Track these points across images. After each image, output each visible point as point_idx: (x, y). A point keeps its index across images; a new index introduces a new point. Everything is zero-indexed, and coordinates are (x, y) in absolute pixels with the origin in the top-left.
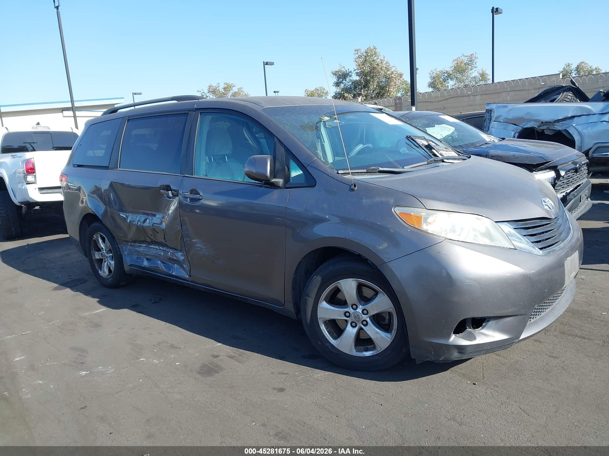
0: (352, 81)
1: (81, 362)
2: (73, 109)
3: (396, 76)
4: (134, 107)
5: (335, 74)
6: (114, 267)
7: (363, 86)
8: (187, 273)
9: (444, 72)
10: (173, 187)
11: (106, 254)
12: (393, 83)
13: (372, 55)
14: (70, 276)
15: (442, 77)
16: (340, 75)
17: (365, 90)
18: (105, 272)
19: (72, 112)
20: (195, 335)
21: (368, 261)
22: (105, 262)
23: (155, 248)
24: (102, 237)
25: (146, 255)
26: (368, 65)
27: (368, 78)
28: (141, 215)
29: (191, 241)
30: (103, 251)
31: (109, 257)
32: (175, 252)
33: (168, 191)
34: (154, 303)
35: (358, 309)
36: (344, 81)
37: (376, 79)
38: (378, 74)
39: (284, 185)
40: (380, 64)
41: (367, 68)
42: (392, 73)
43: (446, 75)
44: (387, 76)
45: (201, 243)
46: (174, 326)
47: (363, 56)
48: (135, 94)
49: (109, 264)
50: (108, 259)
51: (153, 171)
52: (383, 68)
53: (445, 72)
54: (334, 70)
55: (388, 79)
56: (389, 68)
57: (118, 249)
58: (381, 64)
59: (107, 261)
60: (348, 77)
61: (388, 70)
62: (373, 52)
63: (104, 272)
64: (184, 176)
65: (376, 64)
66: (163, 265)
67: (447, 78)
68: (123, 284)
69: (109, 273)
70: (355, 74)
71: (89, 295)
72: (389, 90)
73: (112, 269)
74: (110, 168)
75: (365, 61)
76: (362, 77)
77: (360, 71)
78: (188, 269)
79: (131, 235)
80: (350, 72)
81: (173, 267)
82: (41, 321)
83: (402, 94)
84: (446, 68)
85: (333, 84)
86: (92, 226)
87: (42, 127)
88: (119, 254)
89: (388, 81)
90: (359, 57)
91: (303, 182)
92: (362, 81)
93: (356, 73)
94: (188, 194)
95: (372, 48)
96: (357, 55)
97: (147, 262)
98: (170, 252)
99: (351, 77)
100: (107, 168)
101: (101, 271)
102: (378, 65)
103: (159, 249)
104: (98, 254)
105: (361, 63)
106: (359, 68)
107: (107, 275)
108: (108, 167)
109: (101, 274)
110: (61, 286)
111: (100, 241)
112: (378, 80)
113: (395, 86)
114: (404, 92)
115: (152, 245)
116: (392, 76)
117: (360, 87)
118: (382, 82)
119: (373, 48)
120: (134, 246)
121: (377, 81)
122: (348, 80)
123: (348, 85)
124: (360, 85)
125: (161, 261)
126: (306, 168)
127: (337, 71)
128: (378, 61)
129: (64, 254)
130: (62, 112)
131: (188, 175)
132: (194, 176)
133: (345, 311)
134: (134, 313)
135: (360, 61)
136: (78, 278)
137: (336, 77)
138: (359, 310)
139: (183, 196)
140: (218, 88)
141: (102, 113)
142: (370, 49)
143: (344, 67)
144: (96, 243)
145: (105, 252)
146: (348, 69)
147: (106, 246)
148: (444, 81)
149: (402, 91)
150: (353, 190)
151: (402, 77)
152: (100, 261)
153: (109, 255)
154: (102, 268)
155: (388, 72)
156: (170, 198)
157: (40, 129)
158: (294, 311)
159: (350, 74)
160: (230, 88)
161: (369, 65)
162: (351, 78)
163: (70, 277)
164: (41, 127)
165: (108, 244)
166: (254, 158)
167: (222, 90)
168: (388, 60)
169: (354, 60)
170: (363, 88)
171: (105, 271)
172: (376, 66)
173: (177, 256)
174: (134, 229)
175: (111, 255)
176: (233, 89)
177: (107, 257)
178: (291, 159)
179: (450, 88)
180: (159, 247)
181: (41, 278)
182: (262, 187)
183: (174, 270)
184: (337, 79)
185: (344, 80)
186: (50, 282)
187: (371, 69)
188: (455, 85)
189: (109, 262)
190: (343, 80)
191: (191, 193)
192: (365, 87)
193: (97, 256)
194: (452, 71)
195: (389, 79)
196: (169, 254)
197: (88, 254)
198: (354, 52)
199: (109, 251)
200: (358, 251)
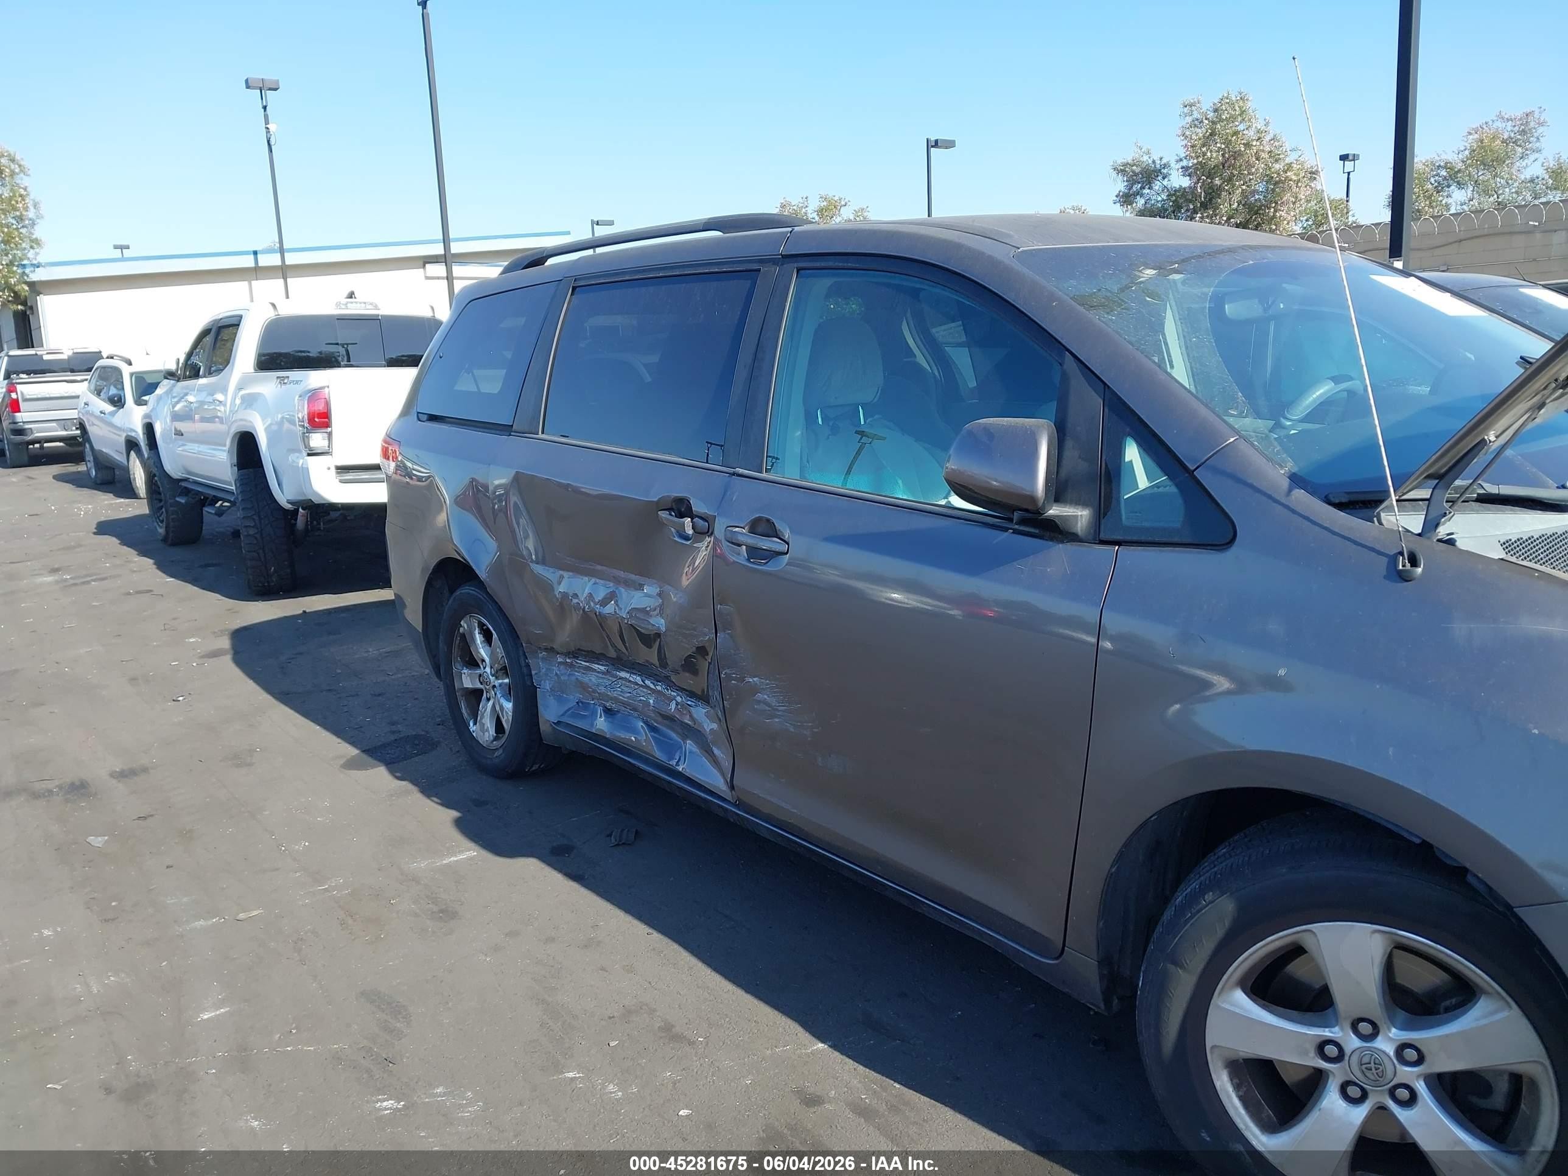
0: (1168, 190)
1: (384, 1056)
2: (447, 259)
3: (1299, 175)
4: (592, 250)
5: (1121, 170)
6: (510, 718)
7: (1202, 203)
8: (723, 775)
9: (1437, 164)
10: (697, 507)
11: (492, 679)
12: (1287, 197)
13: (1233, 119)
14: (393, 724)
15: (1432, 180)
16: (1136, 174)
17: (1205, 215)
18: (487, 730)
19: (445, 267)
20: (740, 993)
21: (1470, 878)
22: (488, 699)
23: (631, 679)
24: (485, 627)
25: (603, 697)
26: (1218, 145)
27: (1217, 181)
28: (598, 581)
29: (742, 680)
30: (485, 668)
31: (498, 688)
32: (689, 703)
33: (681, 515)
34: (618, 845)
35: (1379, 1038)
36: (1146, 191)
37: (1240, 186)
38: (1246, 172)
39: (1092, 531)
40: (1254, 143)
41: (1214, 155)
42: (1289, 167)
43: (1444, 173)
44: (1273, 177)
45: (775, 692)
46: (676, 946)
47: (1207, 122)
48: (598, 224)
49: (498, 708)
50: (495, 694)
51: (640, 449)
52: (1263, 155)
53: (1442, 164)
54: (1120, 161)
55: (1276, 183)
56: (1279, 155)
57: (525, 670)
58: (1258, 144)
59: (495, 698)
60: (1159, 178)
61: (1277, 161)
62: (1237, 108)
63: (483, 730)
64: (734, 474)
65: (1244, 144)
66: (652, 736)
67: (1445, 182)
68: (534, 768)
69: (496, 733)
70: (1180, 170)
71: (436, 796)
72: (1274, 217)
73: (507, 726)
74: (515, 432)
75: (1211, 134)
76: (1199, 180)
77: (1195, 161)
78: (727, 764)
79: (564, 636)
80: (1165, 165)
81: (681, 747)
82: (298, 874)
83: (1305, 228)
84: (1446, 153)
85: (1115, 198)
86: (458, 593)
87: (361, 303)
88: (529, 683)
89: (1273, 190)
90: (1196, 123)
91: (1178, 525)
92: (1199, 191)
93: (1182, 168)
94: (742, 533)
95: (1234, 99)
96: (1189, 119)
97: (605, 720)
98: (674, 702)
99: (1166, 180)
100: (506, 429)
101: (475, 724)
102: (1248, 145)
103: (642, 686)
104: (470, 675)
105: (1200, 139)
106: (1193, 155)
107: (492, 738)
108: (512, 426)
109: (474, 734)
110: (365, 756)
111: (479, 638)
112: (1244, 187)
113: (1294, 203)
114: (1310, 223)
115: (623, 670)
116: (1287, 177)
117: (1192, 207)
118: (1254, 192)
119: (1238, 98)
120: (571, 665)
121: (1243, 190)
122: (1157, 188)
123: (1158, 202)
124: (1191, 201)
125: (646, 723)
126: (1191, 473)
127: (1128, 163)
128: (1251, 134)
129: (388, 649)
130: (424, 267)
131: (746, 472)
132: (764, 475)
133: (1324, 1039)
134: (556, 878)
135: (1196, 136)
136: (414, 733)
137: (1125, 179)
138: (1386, 1044)
139: (729, 535)
140: (804, 210)
141: (501, 269)
142: (1228, 101)
143: (1148, 153)
144: (466, 645)
145: (489, 672)
146: (1161, 159)
147: (492, 656)
148: (1438, 192)
149: (1307, 220)
150: (1404, 577)
151: (1315, 178)
152: (476, 695)
153: (500, 681)
154: (479, 718)
155: (1277, 166)
156: (687, 538)
157: (354, 309)
158: (1098, 985)
159: (1165, 171)
160: (834, 210)
161: (1223, 146)
162: (1165, 182)
163: (394, 728)
164: (356, 303)
165: (498, 650)
166: (986, 429)
167: (815, 215)
168: (1278, 132)
169: (1180, 132)
170: (1200, 210)
171: (486, 728)
172: (1243, 149)
173: (695, 716)
174: (575, 618)
175: (507, 681)
176: (841, 212)
177: (494, 686)
178: (1129, 435)
179: (1453, 211)
180: (644, 678)
181: (319, 725)
182: (1006, 529)
183: (683, 759)
184: (1126, 184)
185: (1147, 187)
186: (339, 740)
187: (1227, 156)
188: (1469, 201)
189: (499, 701)
190: (1143, 188)
191: (753, 529)
192: (1204, 206)
193: (467, 680)
194: (1463, 162)
195: (1276, 185)
196: (673, 706)
197: (443, 671)
198: (1179, 109)
199: (501, 670)
200: (1419, 828)
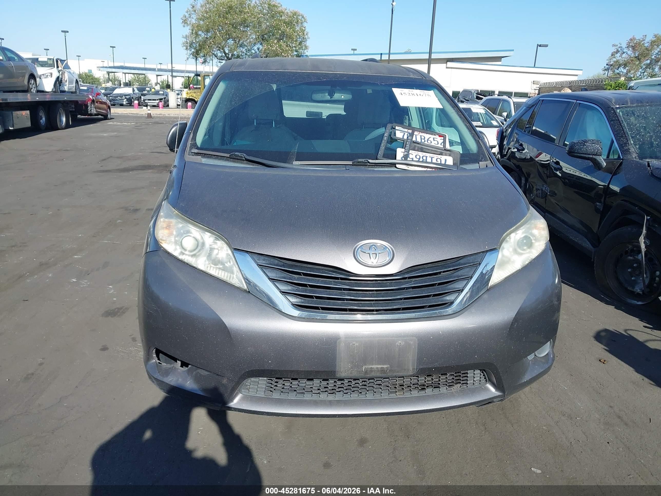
1: (89, 273)
48: (540, 46)
130: (446, 63)
